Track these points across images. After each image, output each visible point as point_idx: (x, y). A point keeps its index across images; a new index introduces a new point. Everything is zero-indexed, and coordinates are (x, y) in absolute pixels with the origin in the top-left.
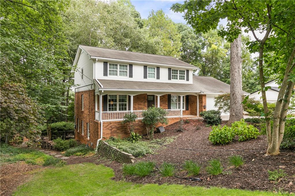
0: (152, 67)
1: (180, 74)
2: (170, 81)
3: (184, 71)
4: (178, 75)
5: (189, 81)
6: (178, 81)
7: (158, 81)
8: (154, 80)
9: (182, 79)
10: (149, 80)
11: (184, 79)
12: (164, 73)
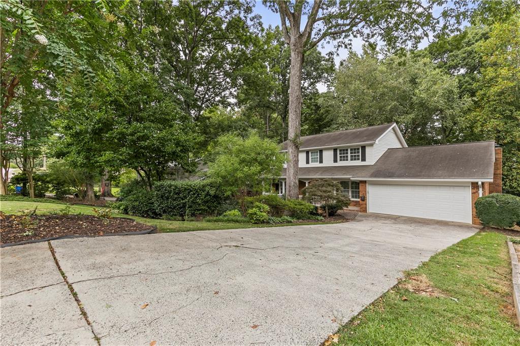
0: (314, 151)
1: (351, 153)
2: (336, 163)
3: (358, 149)
4: (349, 155)
5: (365, 161)
6: (349, 163)
7: (321, 165)
8: (317, 165)
9: (344, 160)
10: (312, 165)
11: (358, 159)
12: (328, 156)
